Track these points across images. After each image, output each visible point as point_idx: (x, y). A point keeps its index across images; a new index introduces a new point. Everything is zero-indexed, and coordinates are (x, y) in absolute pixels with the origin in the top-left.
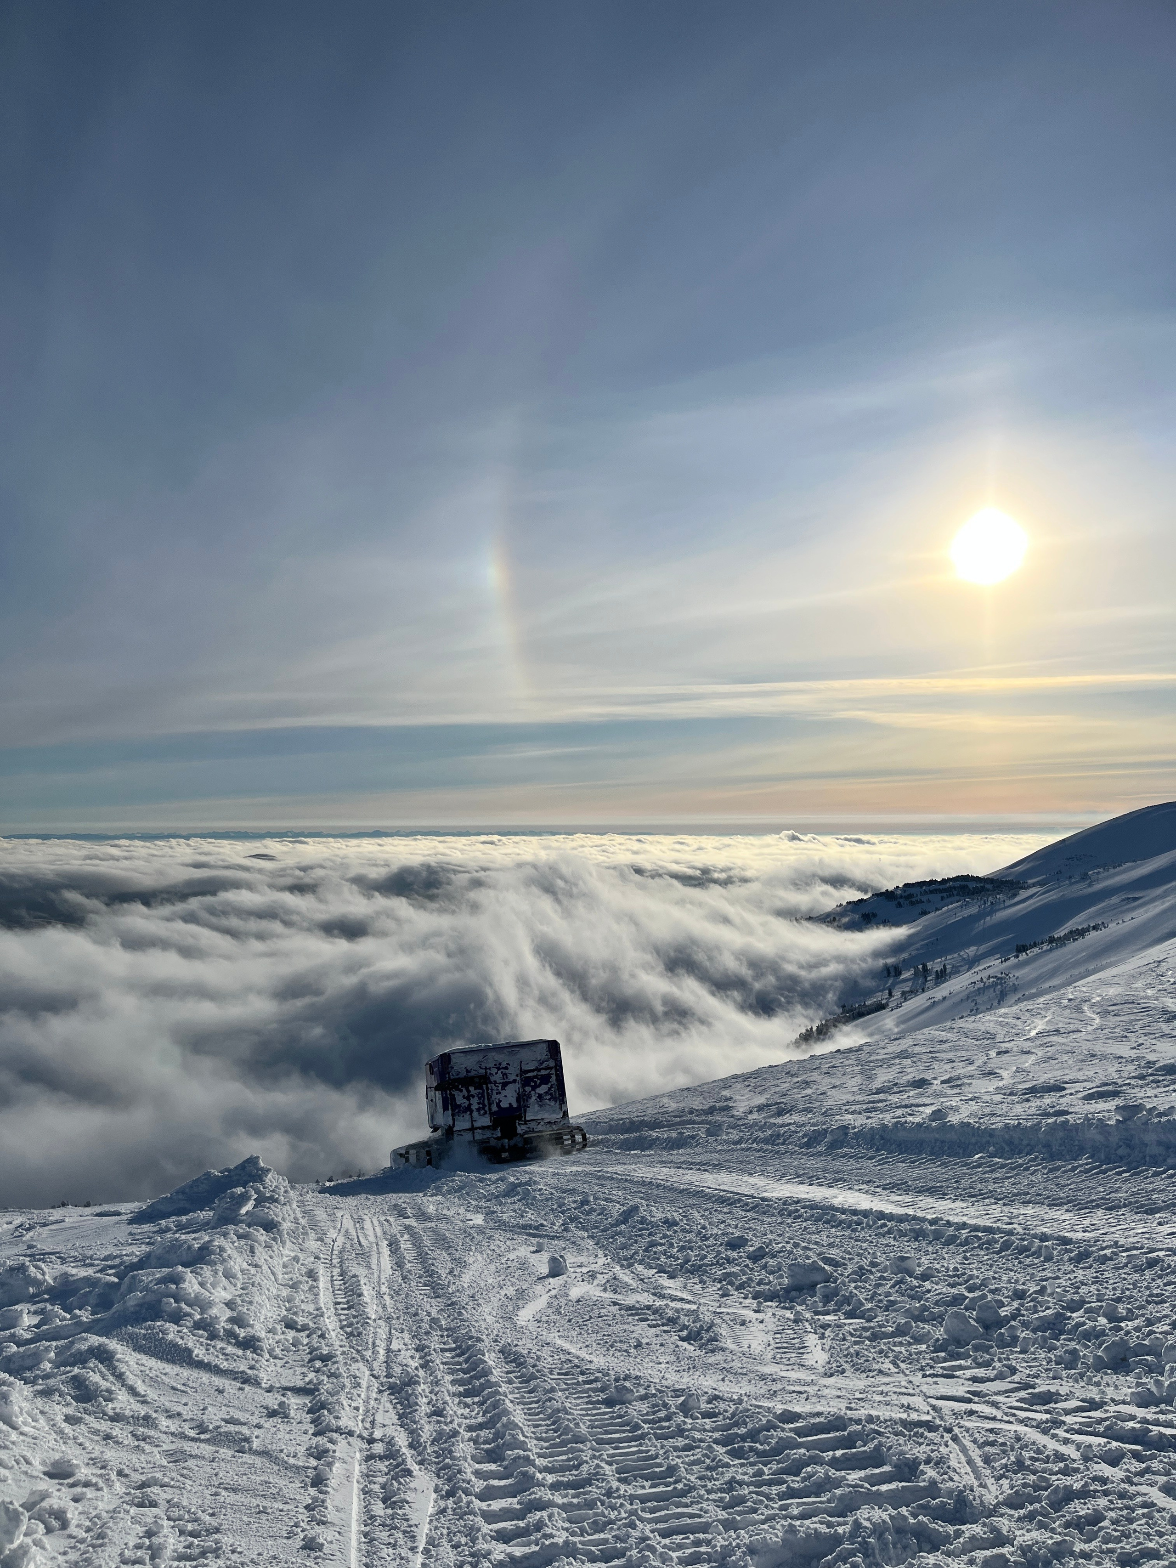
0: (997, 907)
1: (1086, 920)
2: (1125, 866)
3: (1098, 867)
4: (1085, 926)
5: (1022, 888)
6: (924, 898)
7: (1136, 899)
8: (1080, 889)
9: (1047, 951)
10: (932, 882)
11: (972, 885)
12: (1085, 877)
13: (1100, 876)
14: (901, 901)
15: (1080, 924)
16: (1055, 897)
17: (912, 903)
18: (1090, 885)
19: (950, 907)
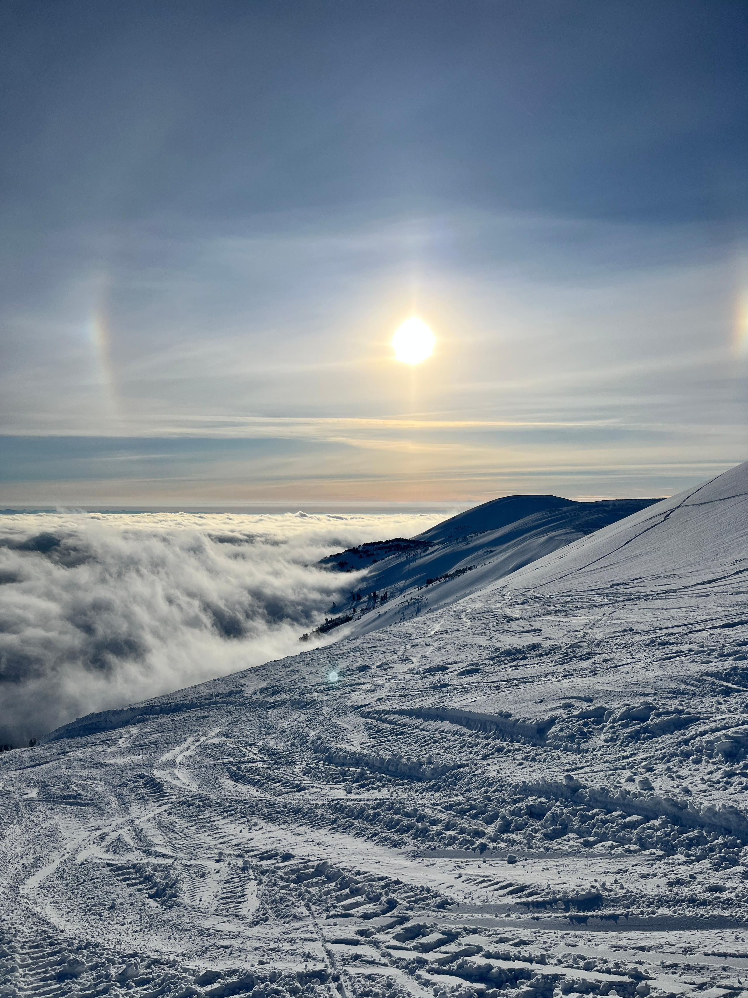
0: (417, 557)
1: (465, 564)
2: (486, 533)
3: (472, 533)
4: (465, 568)
5: (431, 546)
6: (375, 552)
7: (491, 552)
8: (462, 546)
9: (443, 583)
10: (380, 542)
11: (403, 544)
12: (465, 539)
13: (473, 539)
14: (362, 554)
15: (462, 566)
16: (448, 551)
17: (368, 556)
18: (468, 544)
19: (390, 557)
